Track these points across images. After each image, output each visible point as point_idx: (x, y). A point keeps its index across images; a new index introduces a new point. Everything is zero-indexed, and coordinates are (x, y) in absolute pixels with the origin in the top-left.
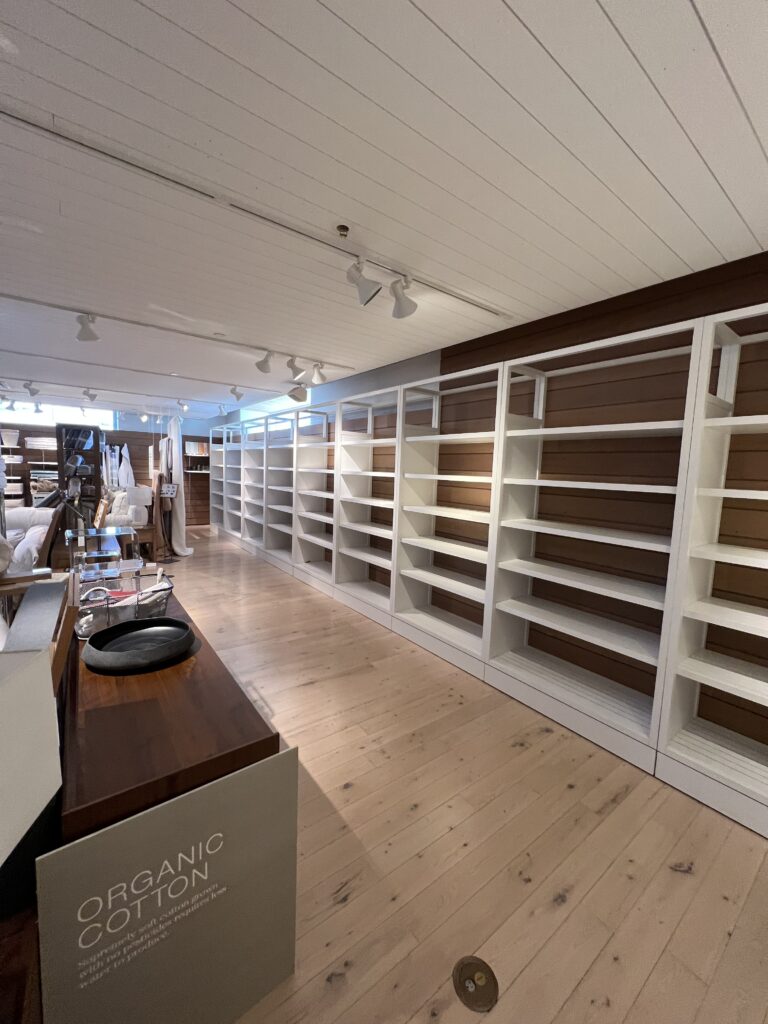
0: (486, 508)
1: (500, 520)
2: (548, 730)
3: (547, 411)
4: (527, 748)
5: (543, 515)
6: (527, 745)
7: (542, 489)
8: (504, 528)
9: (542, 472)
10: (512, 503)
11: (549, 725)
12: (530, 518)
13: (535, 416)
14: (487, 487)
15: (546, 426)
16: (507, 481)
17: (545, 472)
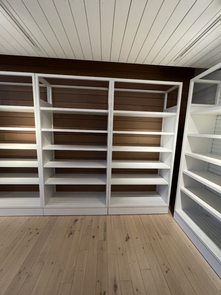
0: (34, 142)
1: (42, 147)
2: (76, 220)
3: (53, 101)
4: (74, 233)
5: (56, 143)
6: (73, 232)
7: (55, 133)
8: (44, 150)
9: (54, 126)
10: (46, 139)
11: (75, 218)
12: (52, 144)
13: (48, 102)
14: (34, 133)
15: (54, 107)
16: (43, 130)
17: (56, 126)
